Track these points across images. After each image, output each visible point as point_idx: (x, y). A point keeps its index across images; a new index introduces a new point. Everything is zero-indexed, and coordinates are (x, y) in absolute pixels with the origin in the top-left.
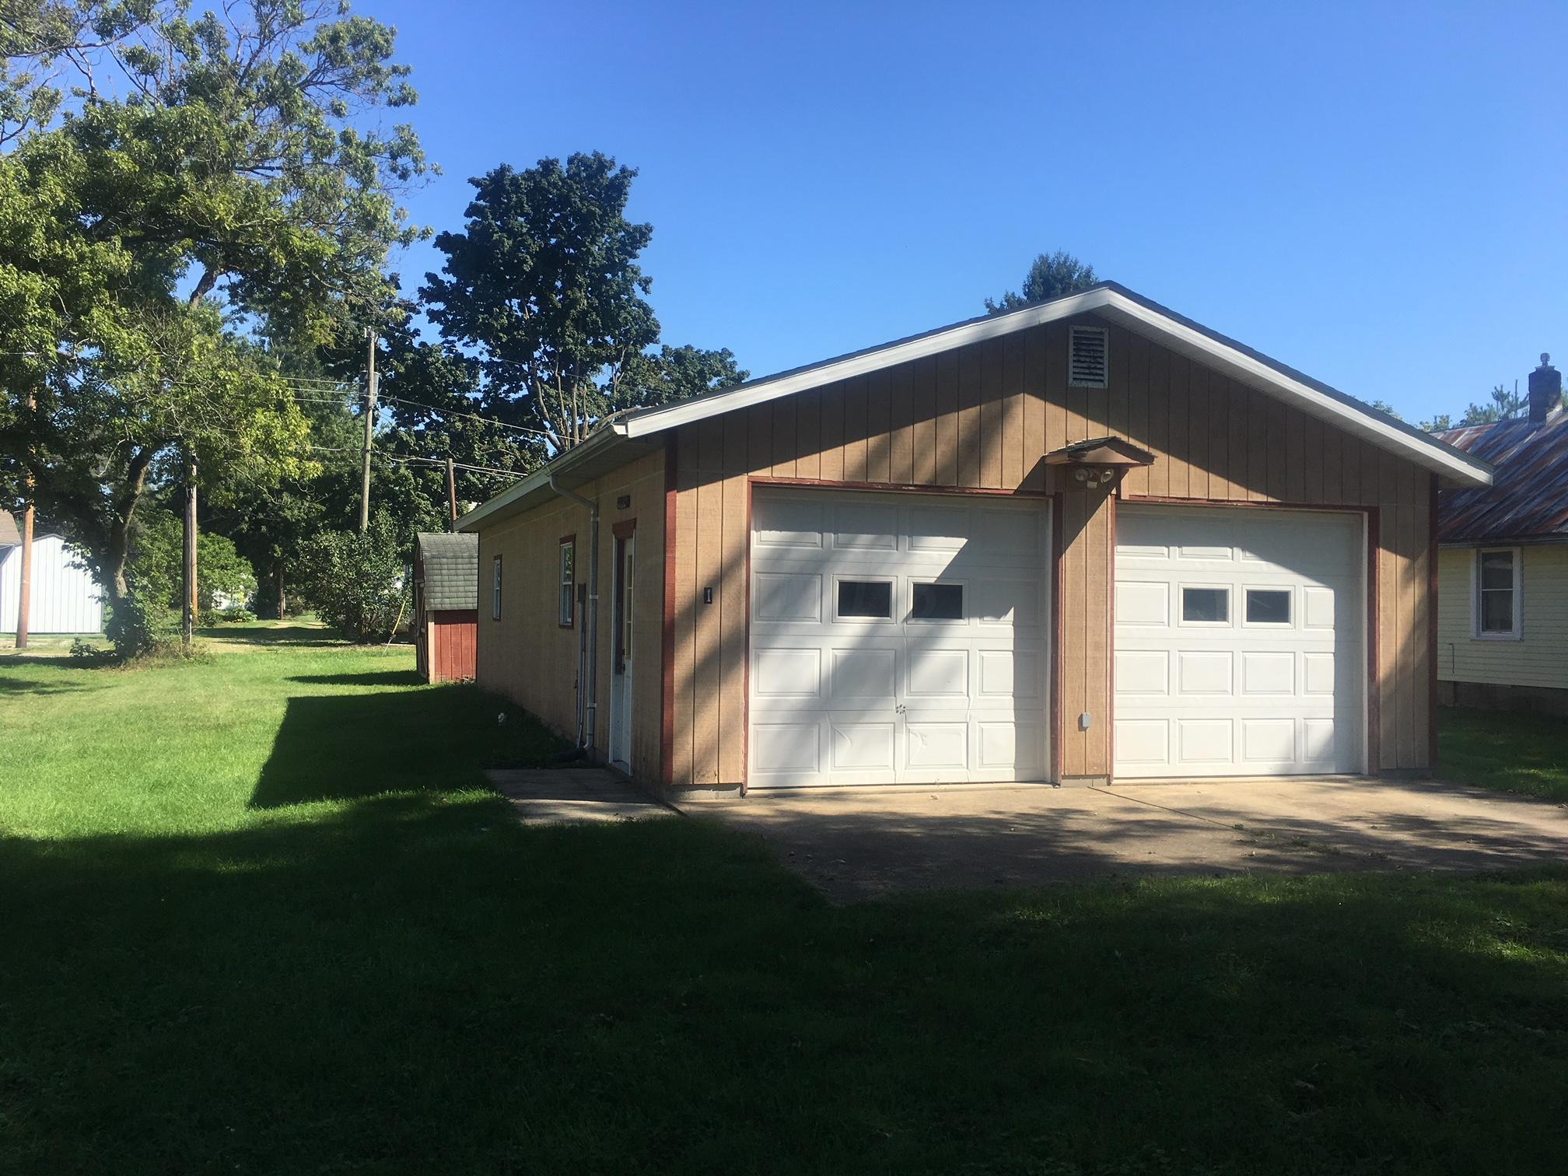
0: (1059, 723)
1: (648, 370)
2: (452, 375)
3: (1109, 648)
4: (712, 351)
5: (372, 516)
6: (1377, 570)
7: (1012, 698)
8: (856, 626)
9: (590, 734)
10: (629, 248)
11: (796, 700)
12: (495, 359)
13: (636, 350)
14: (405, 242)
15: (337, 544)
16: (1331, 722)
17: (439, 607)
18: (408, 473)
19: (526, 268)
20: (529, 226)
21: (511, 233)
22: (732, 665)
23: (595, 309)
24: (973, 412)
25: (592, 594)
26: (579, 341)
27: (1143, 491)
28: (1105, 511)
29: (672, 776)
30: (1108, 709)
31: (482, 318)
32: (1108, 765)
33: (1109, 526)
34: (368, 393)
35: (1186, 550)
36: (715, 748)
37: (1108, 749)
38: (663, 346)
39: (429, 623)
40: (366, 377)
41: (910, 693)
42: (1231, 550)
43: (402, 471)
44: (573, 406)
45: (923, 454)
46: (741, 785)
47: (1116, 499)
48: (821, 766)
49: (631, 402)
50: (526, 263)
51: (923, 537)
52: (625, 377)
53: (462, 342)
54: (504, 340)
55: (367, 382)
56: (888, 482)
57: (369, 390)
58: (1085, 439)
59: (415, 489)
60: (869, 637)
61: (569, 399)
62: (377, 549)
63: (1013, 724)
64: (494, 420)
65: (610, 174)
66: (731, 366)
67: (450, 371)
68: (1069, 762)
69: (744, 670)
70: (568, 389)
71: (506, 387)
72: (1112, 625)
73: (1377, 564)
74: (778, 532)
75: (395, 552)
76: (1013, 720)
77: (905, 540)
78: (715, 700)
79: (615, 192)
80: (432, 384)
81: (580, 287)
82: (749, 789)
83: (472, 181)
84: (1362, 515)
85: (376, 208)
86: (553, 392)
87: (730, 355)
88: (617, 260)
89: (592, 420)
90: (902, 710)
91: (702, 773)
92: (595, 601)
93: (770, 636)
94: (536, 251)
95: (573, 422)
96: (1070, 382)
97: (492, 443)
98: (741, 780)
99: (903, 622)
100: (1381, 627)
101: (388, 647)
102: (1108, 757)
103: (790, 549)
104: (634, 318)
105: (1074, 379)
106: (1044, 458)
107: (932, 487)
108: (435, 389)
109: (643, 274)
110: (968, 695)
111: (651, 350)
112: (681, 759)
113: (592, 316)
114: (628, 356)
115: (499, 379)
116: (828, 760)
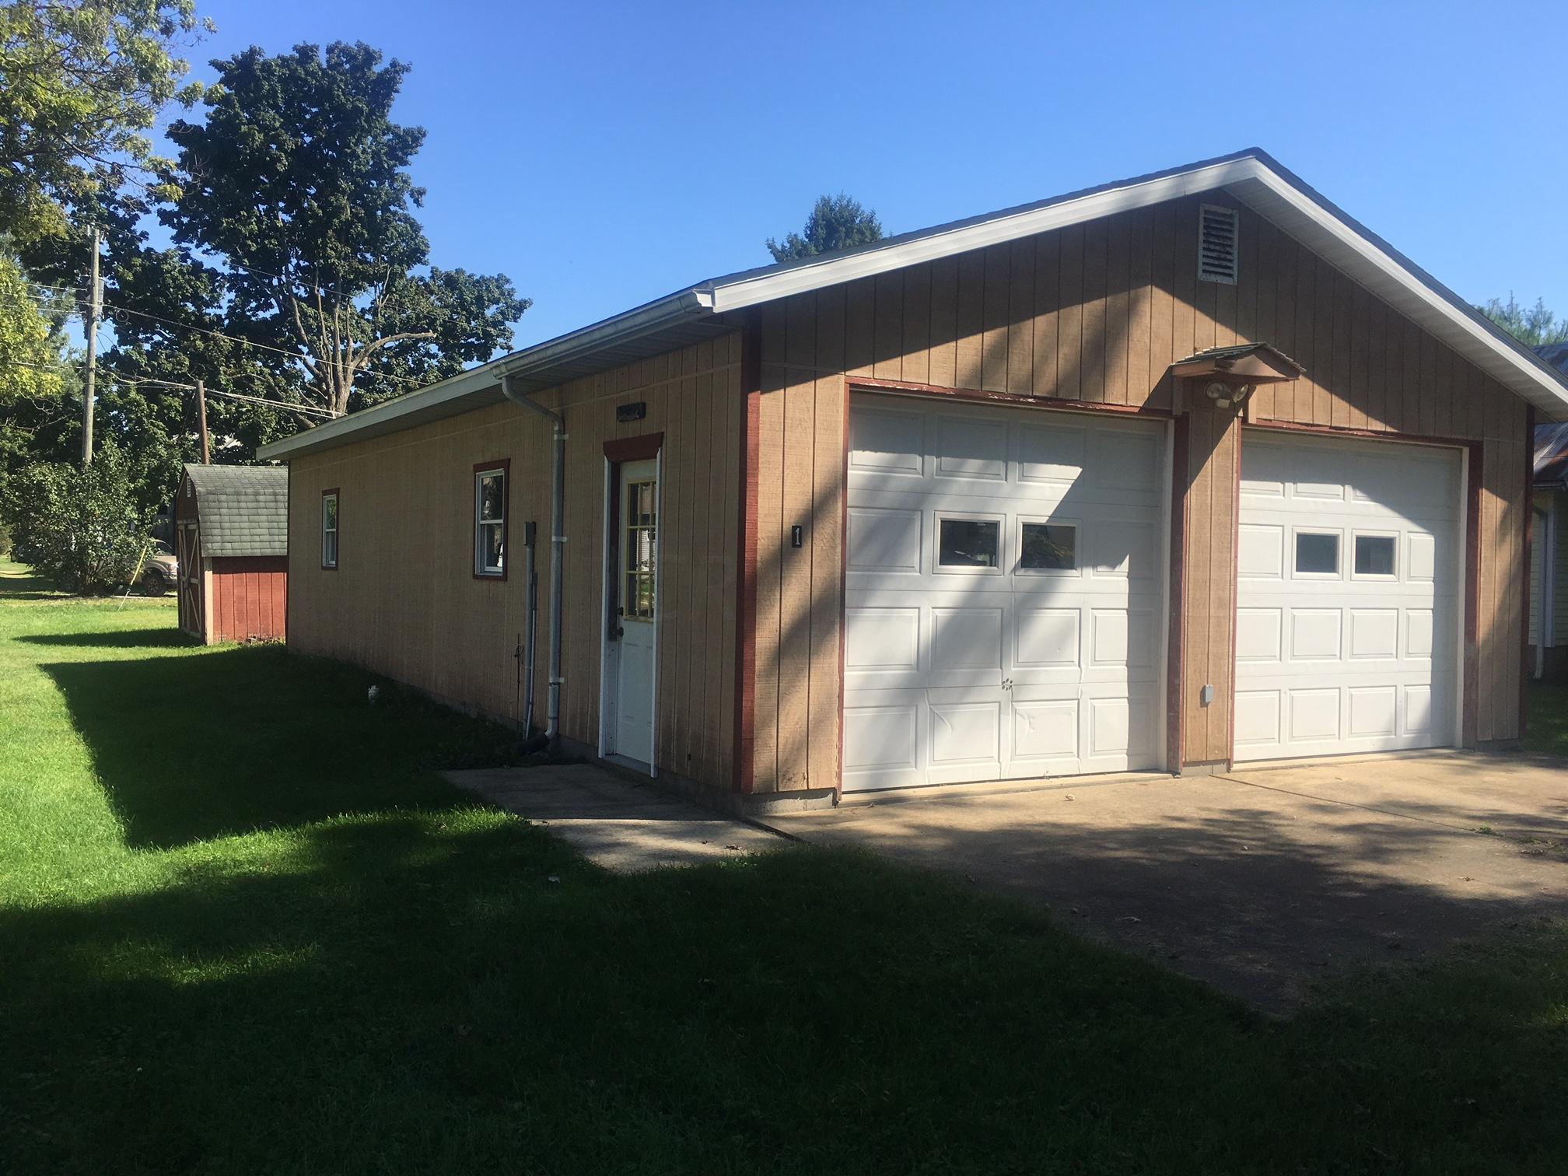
0: (1181, 697)
1: (416, 294)
2: (191, 287)
3: (1232, 605)
4: (487, 276)
5: (97, 447)
6: (1480, 514)
7: (1126, 668)
8: (961, 577)
9: (554, 718)
10: (400, 154)
11: (894, 674)
12: (241, 271)
13: (402, 270)
14: (187, 102)
15: (54, 479)
16: (1428, 689)
17: (219, 553)
18: (141, 398)
19: (281, 168)
20: (282, 120)
21: (264, 129)
22: (826, 632)
23: (360, 220)
24: (1096, 306)
25: (557, 535)
26: (343, 254)
27: (1269, 414)
28: (1231, 437)
29: (752, 786)
30: (1230, 680)
31: (227, 222)
32: (1229, 748)
33: (1235, 456)
34: (91, 301)
35: (1301, 487)
36: (805, 744)
37: (1229, 728)
38: (432, 268)
39: (206, 573)
40: (89, 282)
41: (1018, 663)
42: (1342, 488)
43: (133, 394)
44: (335, 328)
45: (1045, 358)
46: (834, 790)
47: (1242, 422)
48: (918, 760)
49: (400, 327)
50: (280, 161)
51: (1034, 464)
52: (390, 300)
53: (201, 249)
54: (253, 249)
55: (91, 288)
56: (1005, 391)
57: (92, 298)
58: (1213, 347)
59: (149, 416)
60: (975, 592)
61: (330, 320)
62: (105, 487)
63: (1126, 700)
64: (243, 339)
65: (377, 69)
66: (509, 294)
67: (188, 282)
68: (1190, 747)
69: (838, 637)
70: (329, 309)
71: (254, 304)
72: (1235, 577)
73: (1480, 507)
74: (873, 454)
75: (127, 490)
76: (1127, 695)
77: (1015, 468)
78: (804, 677)
79: (384, 87)
80: (166, 297)
81: (344, 192)
82: (844, 793)
83: (214, 64)
84: (1461, 451)
85: (154, 55)
86: (311, 311)
87: (508, 281)
88: (386, 166)
89: (356, 346)
90: (1008, 685)
91: (788, 777)
92: (560, 544)
93: (867, 589)
94: (292, 149)
95: (335, 347)
96: (1199, 275)
97: (239, 365)
98: (834, 784)
99: (1012, 572)
100: (1482, 579)
101: (122, 601)
102: (1229, 738)
103: (889, 477)
104: (400, 235)
105: (1204, 271)
106: (1171, 368)
107: (1053, 400)
108: (169, 302)
109: (415, 184)
110: (1079, 666)
111: (418, 271)
112: (763, 761)
113: (357, 227)
114: (393, 275)
115: (245, 295)
116: (926, 755)
